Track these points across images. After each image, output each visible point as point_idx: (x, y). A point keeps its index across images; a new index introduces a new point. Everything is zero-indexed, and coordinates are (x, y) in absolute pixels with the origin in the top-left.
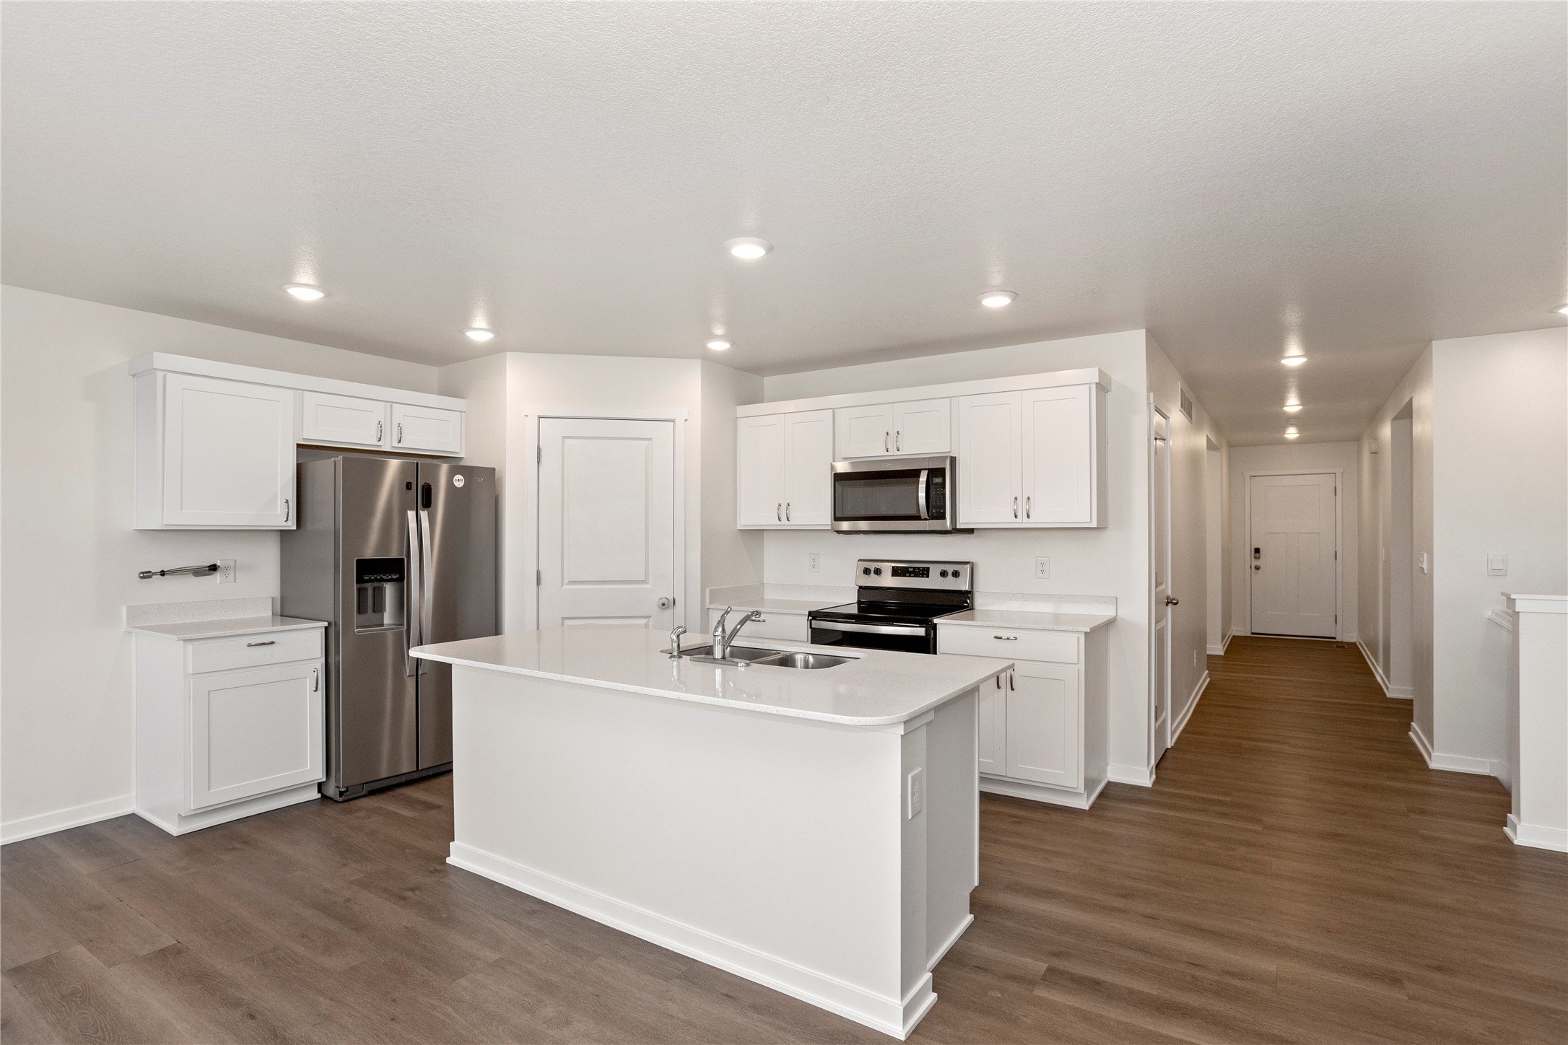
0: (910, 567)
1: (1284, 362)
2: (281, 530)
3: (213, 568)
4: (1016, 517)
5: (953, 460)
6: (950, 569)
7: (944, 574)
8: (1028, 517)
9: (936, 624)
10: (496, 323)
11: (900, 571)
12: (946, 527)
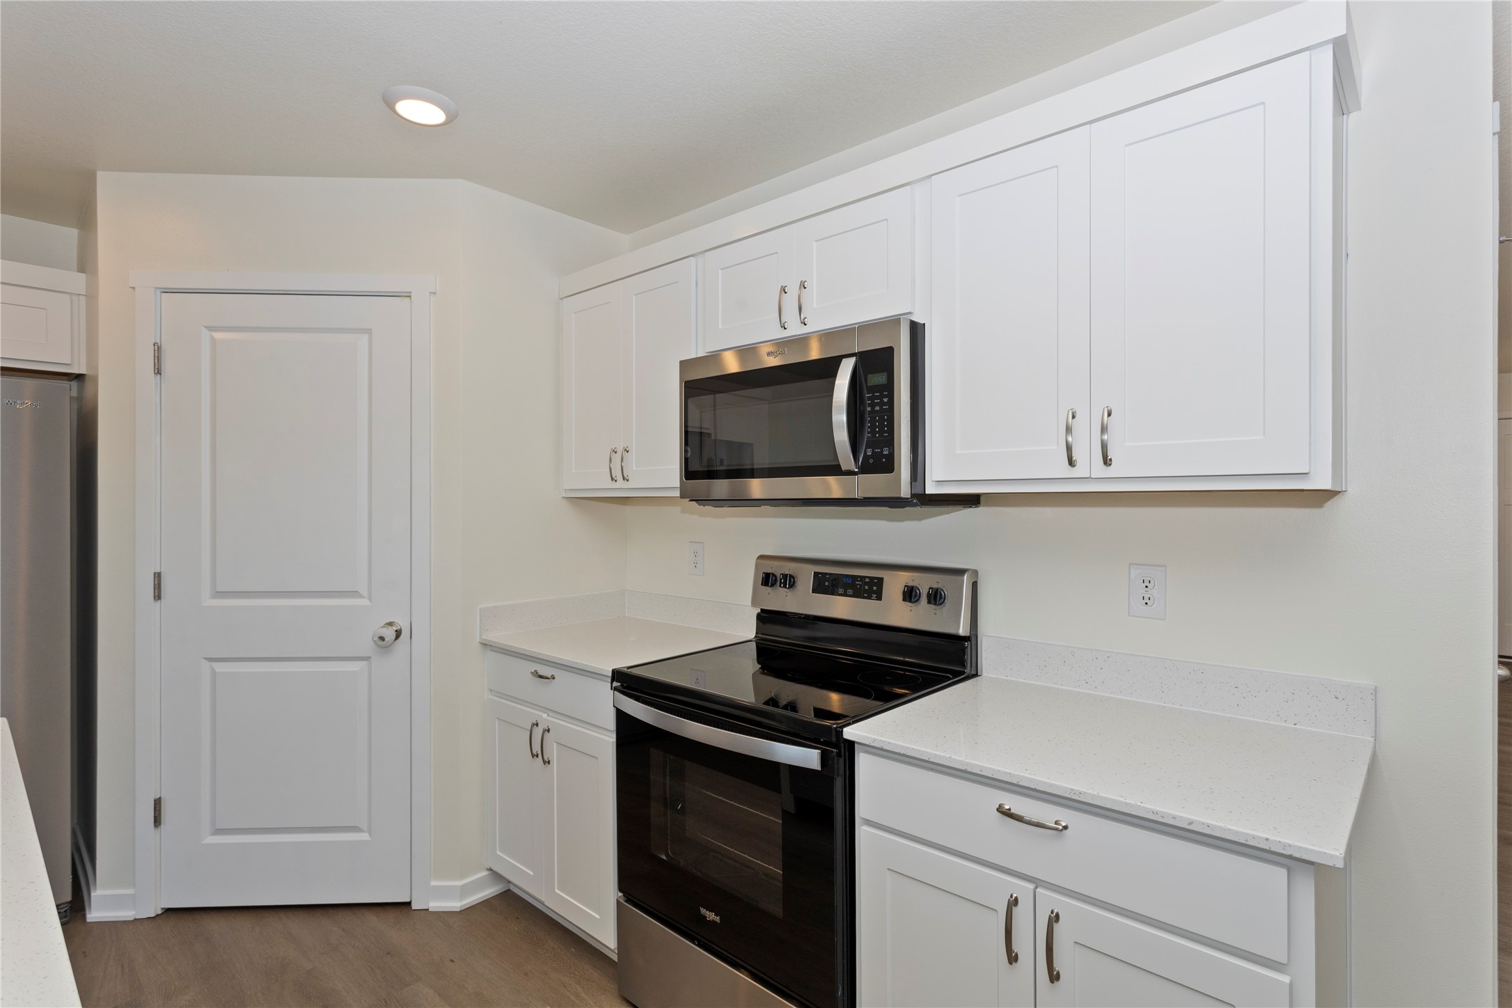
0: (848, 576)
4: (1071, 463)
5: (917, 330)
6: (924, 583)
7: (910, 595)
8: (1107, 461)
9: (851, 745)
11: (827, 584)
12: (905, 492)
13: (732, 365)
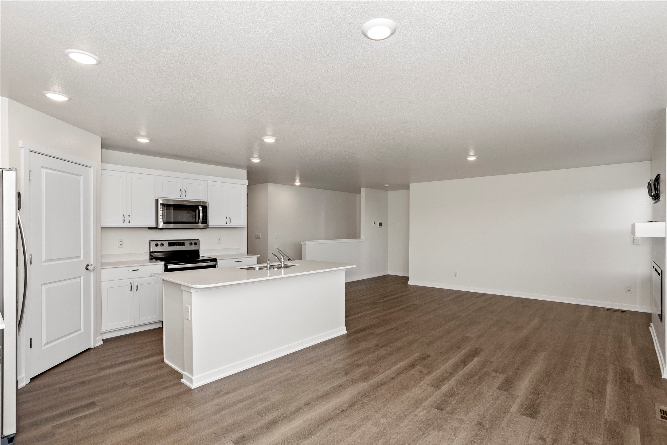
0: (176, 242)
4: (226, 224)
6: (193, 242)
7: (191, 244)
8: (230, 224)
11: (172, 244)
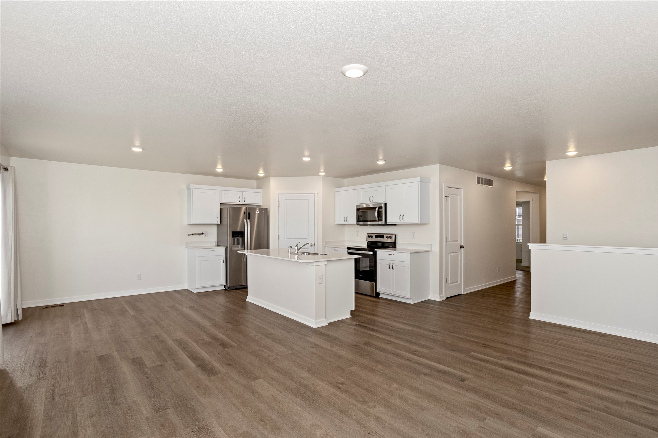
0: (379, 235)
1: (505, 168)
2: (217, 225)
3: (203, 233)
4: (400, 221)
5: (386, 204)
6: (389, 236)
8: (403, 221)
9: (376, 251)
10: (265, 171)
11: (377, 237)
12: (384, 224)
13: (365, 206)
